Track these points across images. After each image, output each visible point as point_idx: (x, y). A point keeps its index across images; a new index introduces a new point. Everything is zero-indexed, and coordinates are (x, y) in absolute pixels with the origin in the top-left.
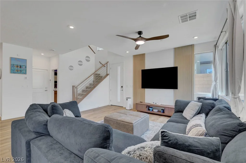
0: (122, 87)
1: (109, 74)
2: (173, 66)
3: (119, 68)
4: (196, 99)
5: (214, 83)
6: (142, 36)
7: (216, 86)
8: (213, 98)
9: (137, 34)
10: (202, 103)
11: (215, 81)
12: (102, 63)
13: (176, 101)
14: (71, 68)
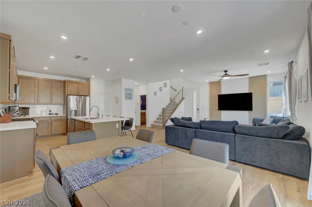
0: (198, 109)
1: (184, 98)
2: (248, 92)
3: (195, 93)
4: (268, 117)
5: (284, 106)
6: (227, 73)
7: (286, 108)
8: (284, 116)
9: (224, 72)
10: (273, 119)
11: (285, 104)
12: (172, 87)
13: (253, 119)
14: (155, 94)
